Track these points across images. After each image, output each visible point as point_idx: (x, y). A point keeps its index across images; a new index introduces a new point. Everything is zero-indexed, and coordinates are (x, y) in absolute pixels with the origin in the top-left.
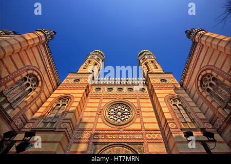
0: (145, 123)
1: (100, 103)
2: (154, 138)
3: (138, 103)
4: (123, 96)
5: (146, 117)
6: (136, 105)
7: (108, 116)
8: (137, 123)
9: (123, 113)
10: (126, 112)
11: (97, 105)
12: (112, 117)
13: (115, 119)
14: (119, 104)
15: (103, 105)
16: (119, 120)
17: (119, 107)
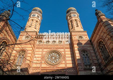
0: (67, 64)
1: (43, 51)
2: (71, 72)
3: (65, 51)
4: (56, 46)
5: (68, 60)
6: (63, 53)
7: (47, 59)
8: (63, 64)
9: (55, 58)
10: (58, 57)
11: (40, 53)
12: (49, 60)
13: (51, 61)
14: (53, 52)
15: (44, 53)
16: (53, 62)
17: (54, 54)
